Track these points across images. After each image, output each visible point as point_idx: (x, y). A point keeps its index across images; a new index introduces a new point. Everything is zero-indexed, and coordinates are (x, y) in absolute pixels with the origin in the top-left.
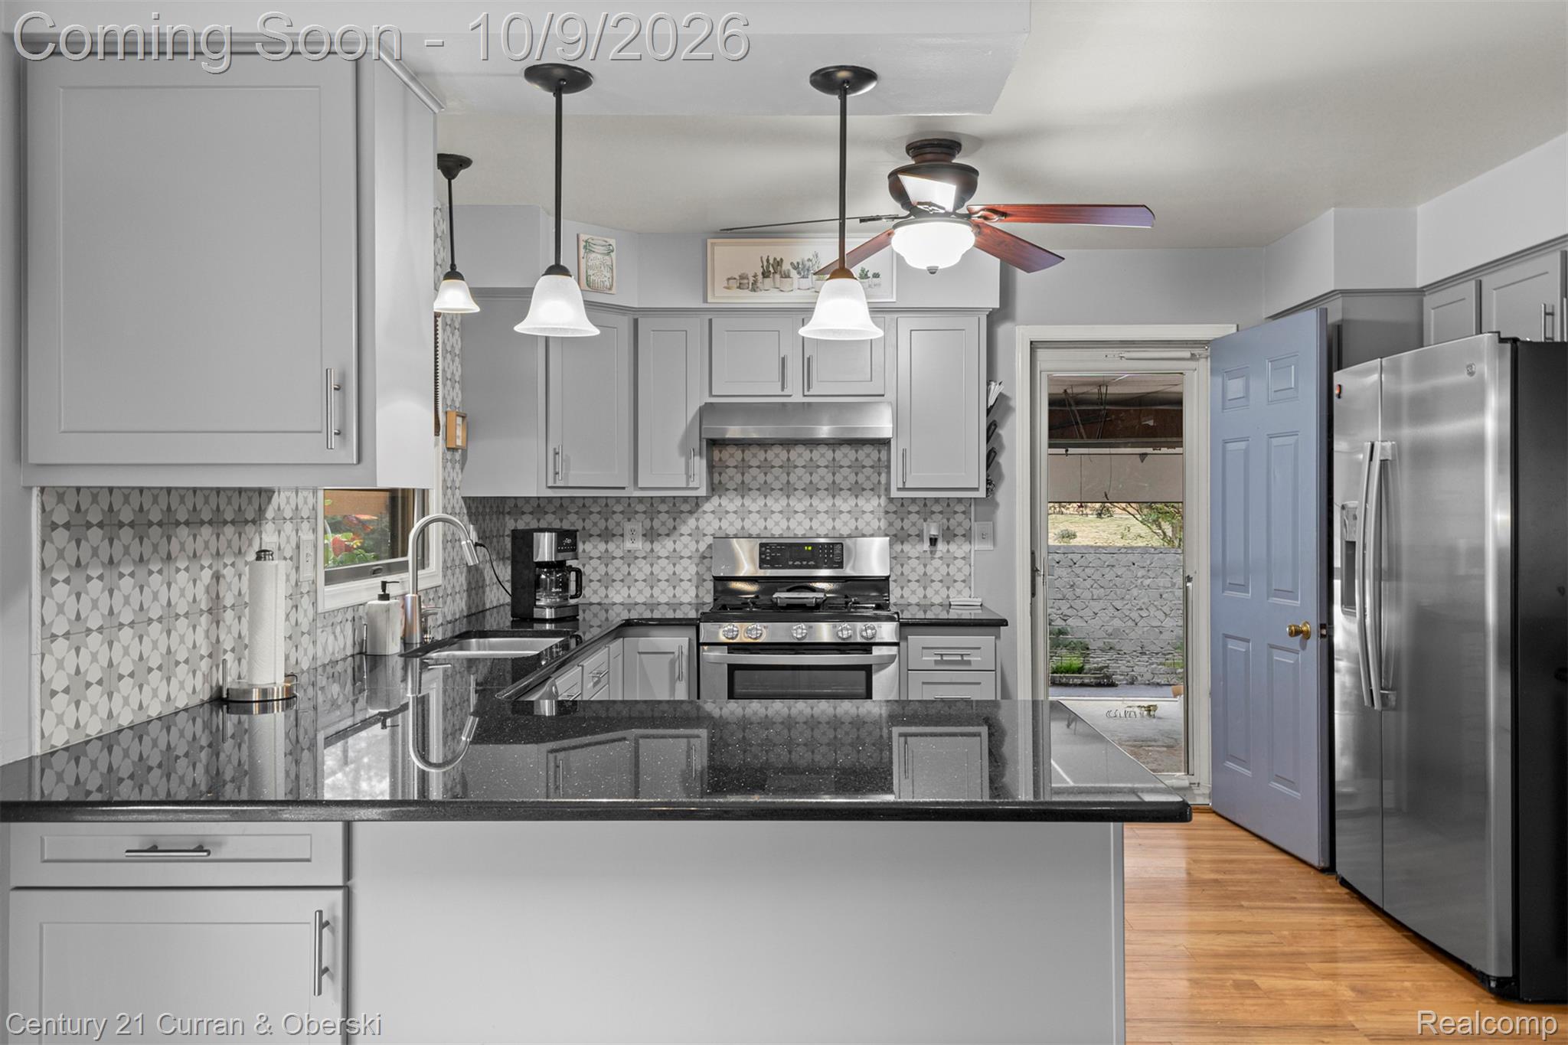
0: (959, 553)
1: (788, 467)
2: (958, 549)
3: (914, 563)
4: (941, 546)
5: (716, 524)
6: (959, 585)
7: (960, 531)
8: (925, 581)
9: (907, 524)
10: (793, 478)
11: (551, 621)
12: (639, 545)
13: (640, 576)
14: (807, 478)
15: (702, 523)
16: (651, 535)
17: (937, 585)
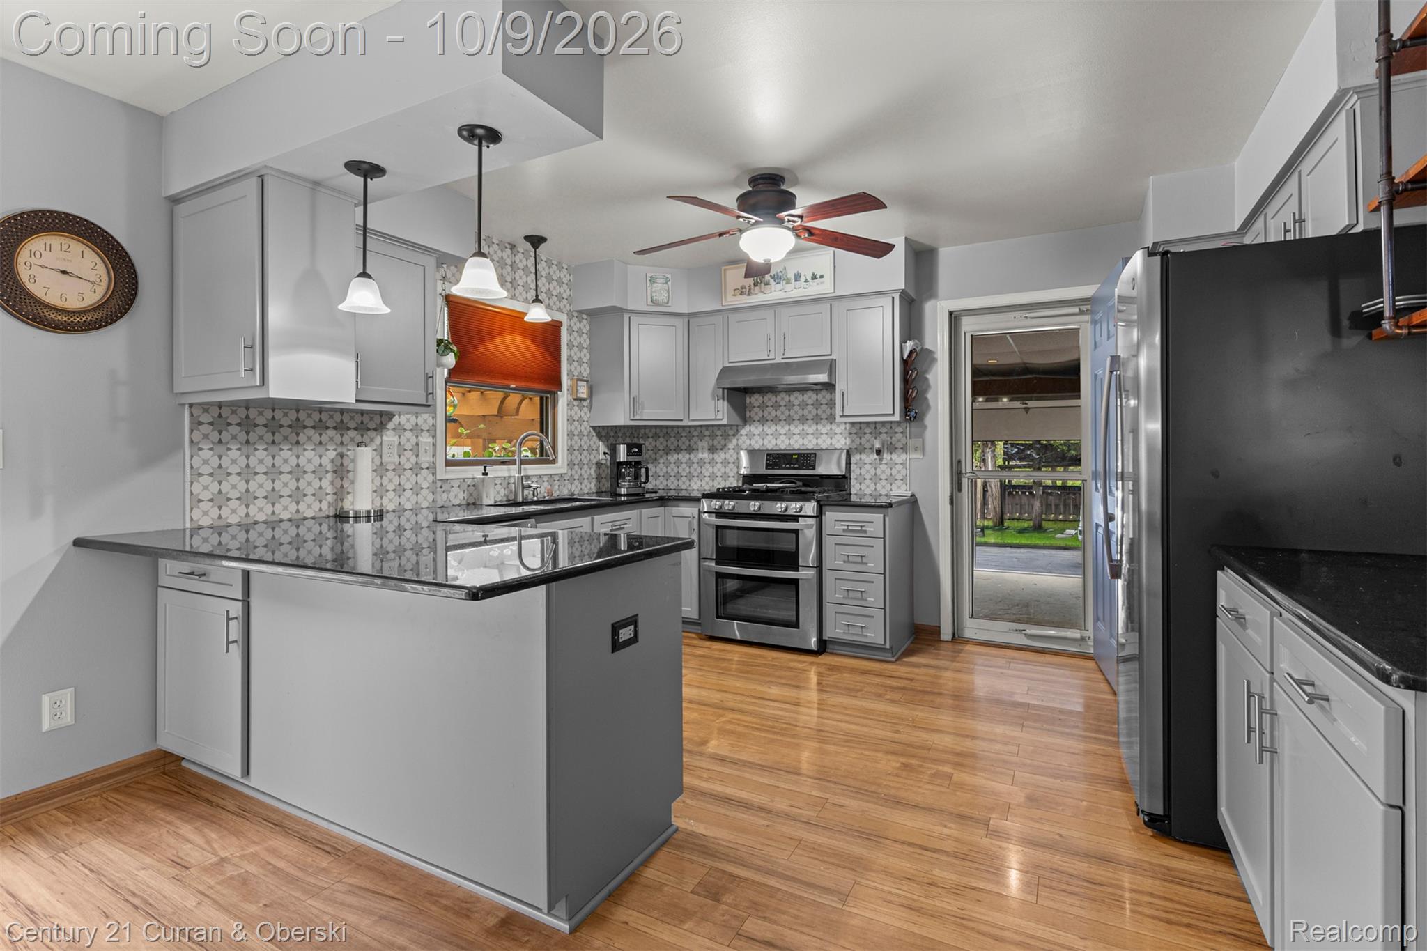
0: (899, 460)
1: (789, 406)
2: (898, 458)
3: (868, 467)
4: (886, 456)
5: (748, 442)
6: (899, 483)
7: (899, 445)
8: (876, 479)
9: (863, 441)
10: (792, 413)
12: (705, 455)
14: (800, 413)
15: (740, 442)
16: (713, 450)
17: (883, 482)
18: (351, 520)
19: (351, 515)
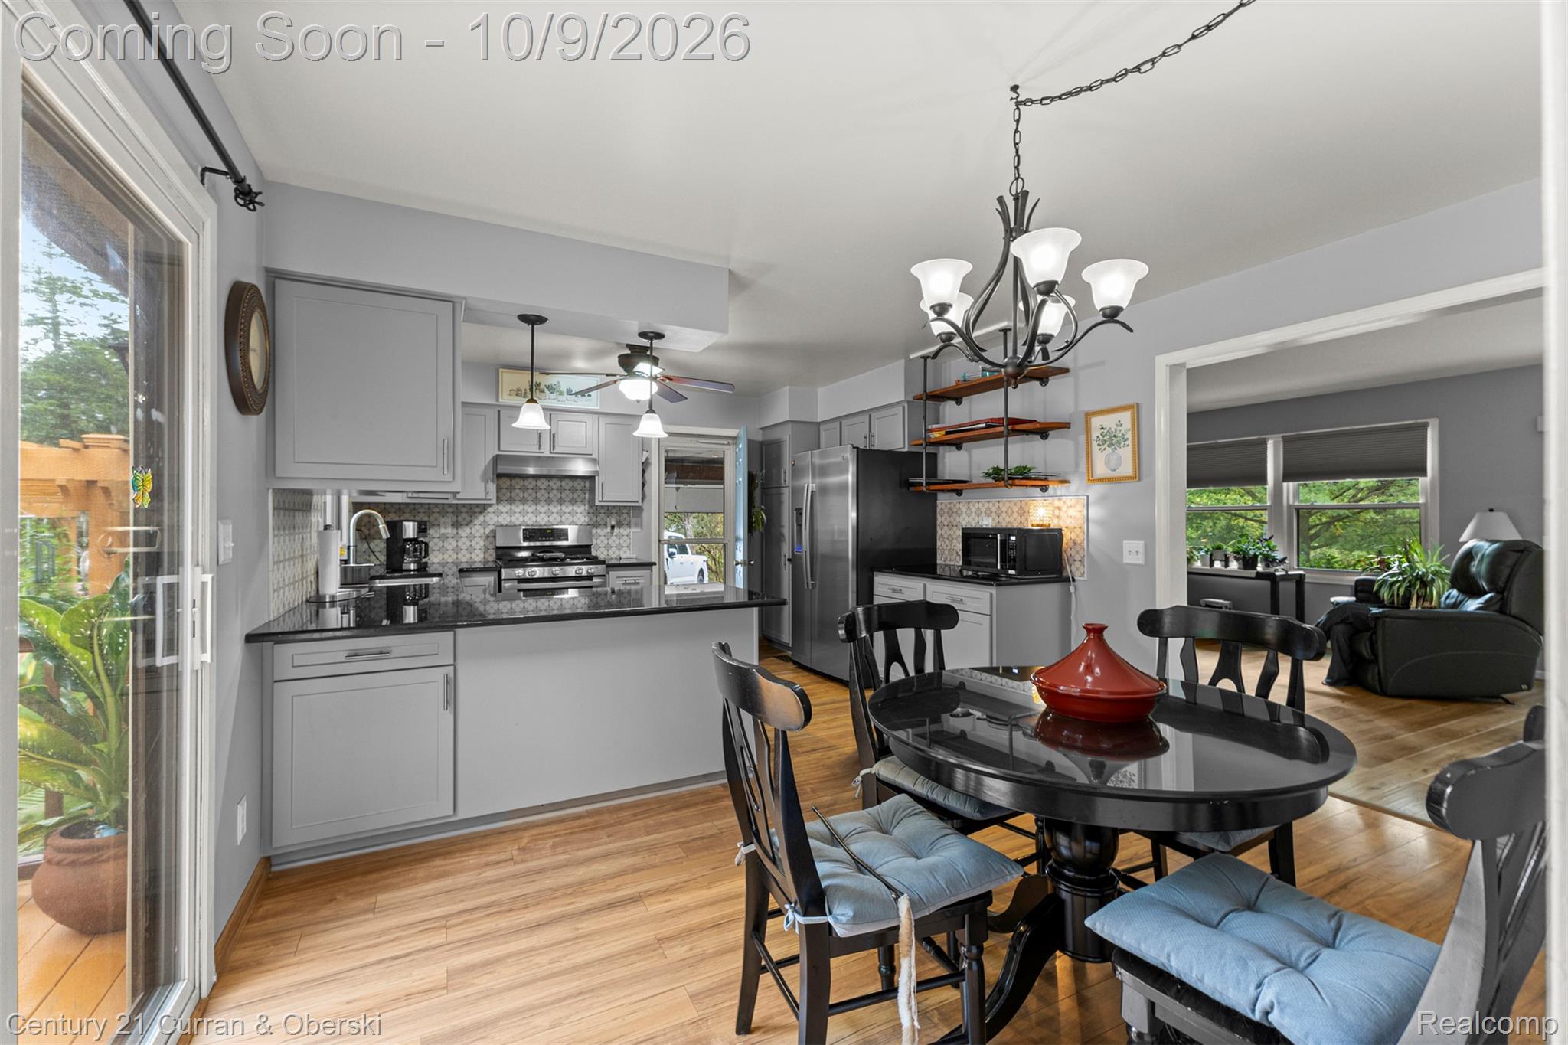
0: (625, 533)
1: (536, 489)
2: (624, 531)
3: (602, 538)
4: (616, 530)
5: (496, 519)
6: (625, 549)
7: (625, 522)
8: (608, 547)
9: (599, 519)
10: (539, 495)
11: (414, 570)
12: (450, 531)
13: (450, 547)
14: (547, 495)
15: (487, 519)
16: (457, 525)
17: (614, 549)
18: (328, 604)
19: (328, 600)
